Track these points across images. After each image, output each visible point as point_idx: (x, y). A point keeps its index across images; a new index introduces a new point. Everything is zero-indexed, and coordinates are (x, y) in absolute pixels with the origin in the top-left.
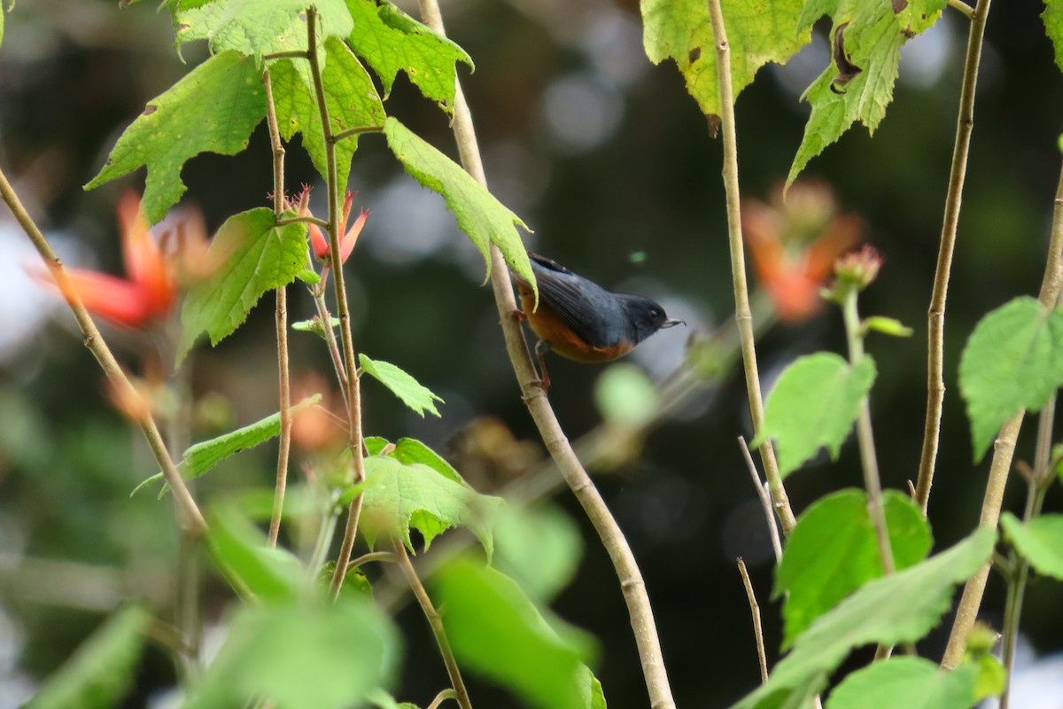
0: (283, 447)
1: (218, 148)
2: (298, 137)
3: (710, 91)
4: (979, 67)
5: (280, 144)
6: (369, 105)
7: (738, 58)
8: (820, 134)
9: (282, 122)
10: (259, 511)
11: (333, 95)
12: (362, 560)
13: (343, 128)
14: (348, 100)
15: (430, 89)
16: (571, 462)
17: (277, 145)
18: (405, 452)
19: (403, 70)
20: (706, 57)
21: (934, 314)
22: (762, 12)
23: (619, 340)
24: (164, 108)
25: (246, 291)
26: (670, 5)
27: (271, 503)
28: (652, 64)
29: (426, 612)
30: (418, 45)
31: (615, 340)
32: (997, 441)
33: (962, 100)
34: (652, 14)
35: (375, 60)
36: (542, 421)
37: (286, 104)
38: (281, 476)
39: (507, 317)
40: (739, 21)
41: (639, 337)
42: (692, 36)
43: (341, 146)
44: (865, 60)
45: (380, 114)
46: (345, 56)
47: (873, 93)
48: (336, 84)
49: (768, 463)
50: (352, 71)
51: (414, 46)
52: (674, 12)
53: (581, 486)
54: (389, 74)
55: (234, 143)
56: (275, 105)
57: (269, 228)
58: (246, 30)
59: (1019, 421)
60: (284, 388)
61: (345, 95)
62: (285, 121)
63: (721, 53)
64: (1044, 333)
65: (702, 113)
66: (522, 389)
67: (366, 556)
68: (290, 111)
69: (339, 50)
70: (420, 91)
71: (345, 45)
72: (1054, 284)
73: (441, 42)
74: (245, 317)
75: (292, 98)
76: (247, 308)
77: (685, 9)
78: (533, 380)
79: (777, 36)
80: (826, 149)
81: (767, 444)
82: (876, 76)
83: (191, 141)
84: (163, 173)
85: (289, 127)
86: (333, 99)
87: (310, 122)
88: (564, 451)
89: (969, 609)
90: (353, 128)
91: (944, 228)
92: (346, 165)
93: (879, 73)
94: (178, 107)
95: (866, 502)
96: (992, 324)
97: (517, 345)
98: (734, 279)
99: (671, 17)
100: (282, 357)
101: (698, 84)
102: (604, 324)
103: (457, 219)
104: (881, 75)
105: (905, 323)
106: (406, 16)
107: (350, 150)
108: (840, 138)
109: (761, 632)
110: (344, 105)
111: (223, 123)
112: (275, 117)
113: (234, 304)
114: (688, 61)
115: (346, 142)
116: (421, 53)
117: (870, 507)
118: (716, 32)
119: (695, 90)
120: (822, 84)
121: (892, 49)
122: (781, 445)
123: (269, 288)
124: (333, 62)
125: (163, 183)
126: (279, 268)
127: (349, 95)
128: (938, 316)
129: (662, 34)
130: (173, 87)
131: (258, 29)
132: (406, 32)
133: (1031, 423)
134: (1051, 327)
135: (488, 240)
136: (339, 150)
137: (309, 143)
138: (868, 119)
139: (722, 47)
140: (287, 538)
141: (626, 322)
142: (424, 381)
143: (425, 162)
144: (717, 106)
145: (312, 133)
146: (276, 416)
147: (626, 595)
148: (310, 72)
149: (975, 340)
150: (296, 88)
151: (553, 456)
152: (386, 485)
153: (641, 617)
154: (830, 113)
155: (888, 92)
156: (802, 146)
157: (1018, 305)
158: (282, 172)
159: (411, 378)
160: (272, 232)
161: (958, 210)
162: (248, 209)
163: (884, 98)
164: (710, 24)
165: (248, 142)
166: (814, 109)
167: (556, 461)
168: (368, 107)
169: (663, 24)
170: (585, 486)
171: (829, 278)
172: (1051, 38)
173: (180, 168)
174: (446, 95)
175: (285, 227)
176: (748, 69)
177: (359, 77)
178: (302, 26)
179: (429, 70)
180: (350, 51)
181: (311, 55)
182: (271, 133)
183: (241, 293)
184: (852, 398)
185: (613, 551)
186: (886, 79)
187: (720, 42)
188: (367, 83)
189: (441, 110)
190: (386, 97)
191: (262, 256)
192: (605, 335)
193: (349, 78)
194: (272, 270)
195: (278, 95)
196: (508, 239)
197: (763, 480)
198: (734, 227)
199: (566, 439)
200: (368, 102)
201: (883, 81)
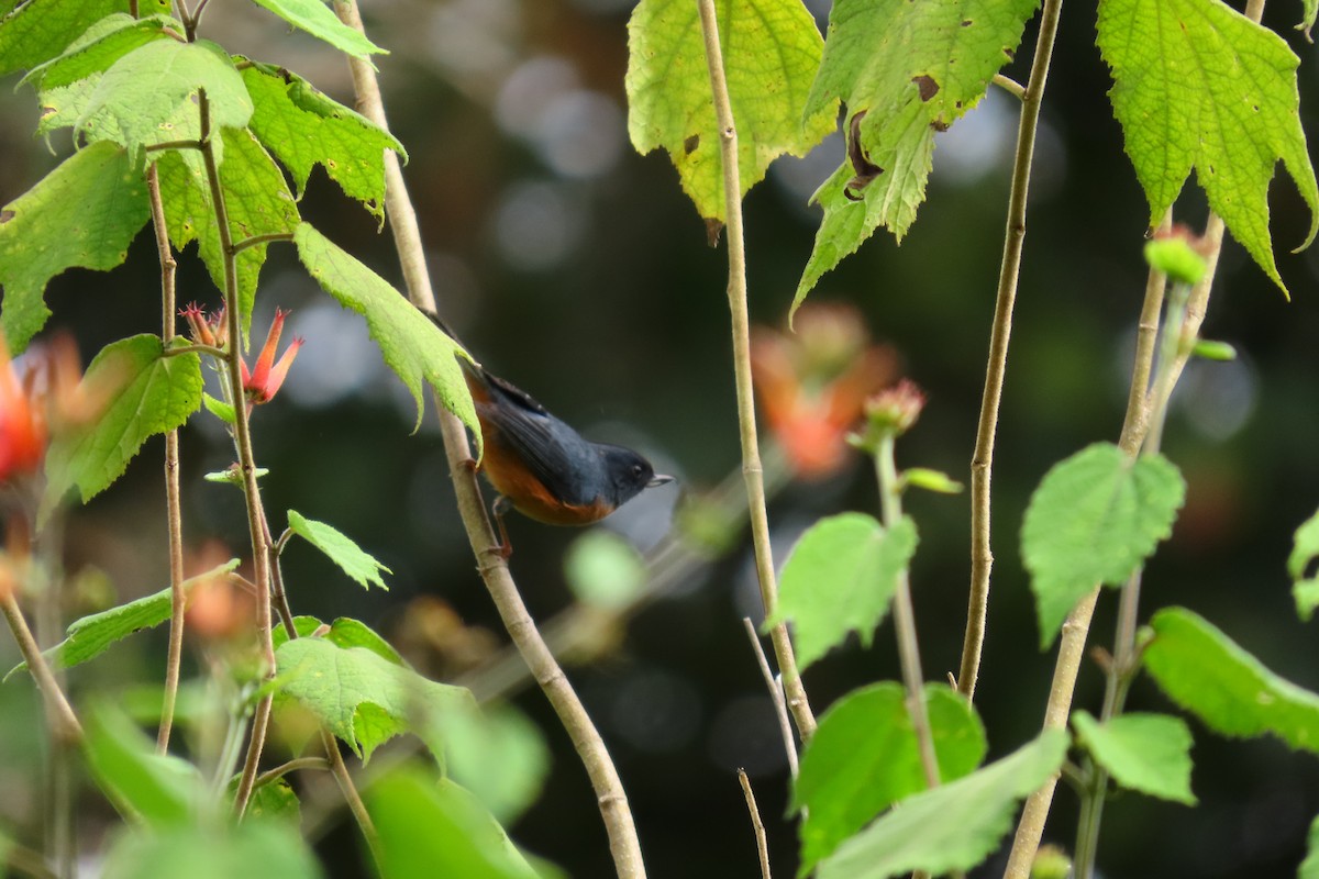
0: (175, 630)
1: (88, 262)
2: (193, 245)
3: (709, 189)
4: (1033, 160)
5: (169, 255)
6: (280, 206)
7: (745, 149)
8: (835, 241)
9: (173, 227)
10: (145, 711)
11: (236, 194)
12: (287, 768)
13: (248, 235)
14: (254, 200)
15: (353, 187)
16: (538, 650)
17: (167, 256)
18: (341, 636)
19: (320, 163)
20: (705, 147)
21: (978, 468)
22: (777, 91)
23: (595, 498)
24: (24, 213)
25: (125, 435)
26: (661, 82)
27: (160, 702)
28: (638, 154)
29: (364, 832)
30: (338, 131)
31: (591, 498)
32: (1065, 625)
33: (1011, 201)
34: (640, 93)
35: (286, 151)
36: (502, 598)
37: (178, 205)
38: (172, 667)
39: (458, 468)
40: (747, 102)
41: (620, 499)
42: (689, 121)
43: (246, 256)
44: (890, 152)
45: (293, 218)
46: (250, 146)
47: (900, 192)
48: (240, 181)
49: (781, 650)
50: (259, 164)
51: (332, 133)
52: (668, 91)
53: (550, 678)
54: (303, 169)
55: (109, 255)
56: (164, 206)
57: (155, 360)
58: (119, 119)
59: (1092, 601)
60: (175, 557)
61: (250, 194)
62: (177, 226)
63: (727, 142)
64: (1128, 489)
65: (700, 216)
66: (477, 558)
67: (290, 763)
68: (183, 213)
69: (243, 138)
70: (342, 189)
71: (250, 133)
72: (1137, 431)
73: (365, 127)
74: (125, 467)
75: (185, 198)
76: (127, 457)
77: (681, 87)
78: (491, 547)
79: (794, 123)
80: (842, 261)
81: (781, 627)
82: (905, 169)
83: (56, 254)
84: (23, 294)
85: (181, 234)
86: (236, 200)
87: (208, 227)
88: (528, 635)
89: (1031, 832)
90: (260, 234)
91: (990, 360)
92: (252, 281)
93: (908, 168)
94: (41, 212)
95: (904, 698)
96: (1062, 479)
97: (471, 503)
98: (741, 422)
99: (663, 96)
100: (173, 519)
101: (695, 180)
102: (577, 475)
103: (383, 352)
104: (911, 169)
105: (953, 476)
106: (322, 95)
107: (257, 262)
108: (860, 248)
109: (767, 861)
110: (250, 207)
111: (95, 231)
112: (163, 221)
113: (111, 451)
114: (684, 151)
115: (252, 251)
116: (342, 141)
117: (910, 704)
118: (720, 116)
119: (691, 188)
120: (836, 184)
121: (924, 138)
122: (800, 629)
123: (154, 431)
124: (233, 153)
125: (22, 307)
126: (168, 408)
127: (256, 194)
128: (983, 469)
129: (651, 118)
130: (35, 187)
131: (134, 118)
132: (322, 115)
133: (1109, 600)
134: (1137, 481)
135: (421, 377)
136: (244, 261)
137: (206, 252)
138: (895, 224)
139: (727, 134)
140: (181, 743)
141: (605, 477)
142: (366, 545)
143: (344, 279)
144: (719, 206)
145: (210, 241)
146: (167, 593)
147: (604, 813)
148: (204, 168)
149: (1041, 497)
150: (190, 185)
151: (515, 641)
152: (321, 671)
153: (622, 841)
154: (847, 218)
155: (919, 189)
156: (812, 259)
157: (1094, 454)
158: (173, 289)
159: (351, 542)
160: (158, 363)
161: (1007, 337)
162: (127, 336)
163: (915, 197)
164: (712, 107)
165: (126, 253)
166: (827, 213)
167: (518, 646)
168: (280, 209)
169: (653, 105)
170: (555, 679)
171: (859, 421)
172: (1120, 121)
173: (43, 288)
174: (373, 193)
175: (174, 358)
176: (758, 163)
177: (268, 172)
178: (194, 109)
179: (353, 163)
180: (256, 140)
181: (204, 147)
182: (158, 242)
183: (119, 438)
184: (887, 570)
185: (589, 760)
186: (917, 173)
187: (726, 128)
188: (277, 180)
189: (367, 212)
190: (300, 198)
191: (146, 394)
192: (578, 489)
193: (256, 174)
194: (158, 410)
195: (168, 193)
196: (446, 376)
197: (775, 670)
198: (741, 358)
199: (531, 620)
200: (278, 203)
201: (913, 176)
